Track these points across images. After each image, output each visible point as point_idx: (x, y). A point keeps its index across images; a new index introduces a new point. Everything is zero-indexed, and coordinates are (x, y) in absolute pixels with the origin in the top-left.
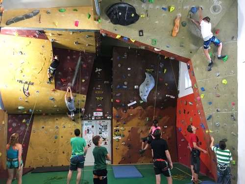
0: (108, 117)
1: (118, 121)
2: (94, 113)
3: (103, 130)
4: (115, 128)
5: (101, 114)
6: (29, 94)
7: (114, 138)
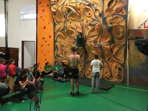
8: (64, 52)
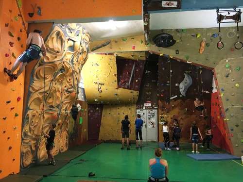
0: (155, 107)
1: (162, 110)
2: (145, 104)
3: (151, 117)
4: (160, 116)
5: (150, 105)
6: (101, 91)
7: (160, 123)
8: (33, 127)
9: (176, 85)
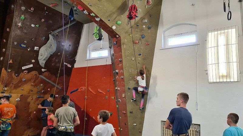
9: (36, 48)
